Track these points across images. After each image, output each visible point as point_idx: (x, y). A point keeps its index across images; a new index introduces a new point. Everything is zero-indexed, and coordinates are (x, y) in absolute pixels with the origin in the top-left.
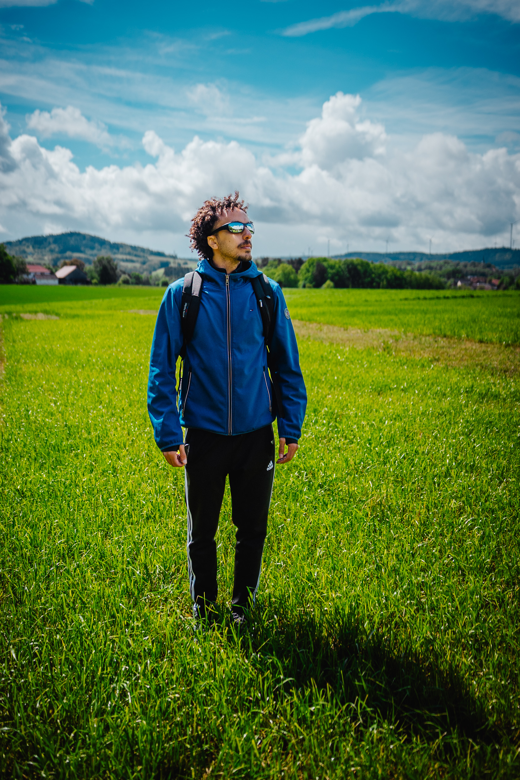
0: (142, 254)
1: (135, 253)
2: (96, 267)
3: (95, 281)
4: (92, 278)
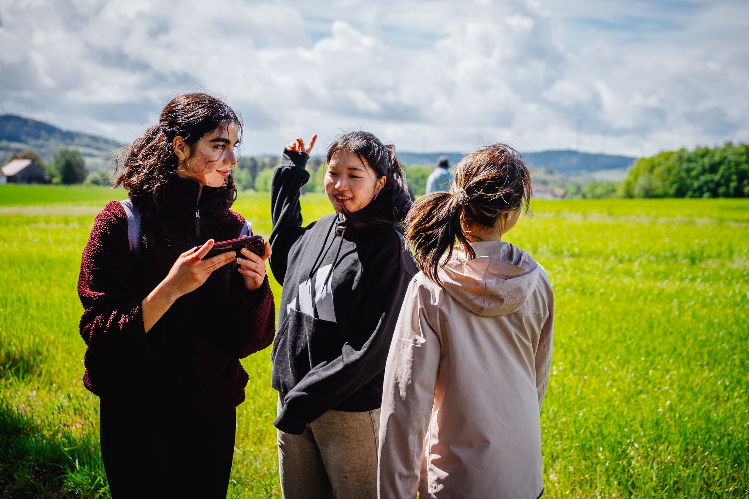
2: (57, 162)
3: (56, 180)
4: (52, 176)
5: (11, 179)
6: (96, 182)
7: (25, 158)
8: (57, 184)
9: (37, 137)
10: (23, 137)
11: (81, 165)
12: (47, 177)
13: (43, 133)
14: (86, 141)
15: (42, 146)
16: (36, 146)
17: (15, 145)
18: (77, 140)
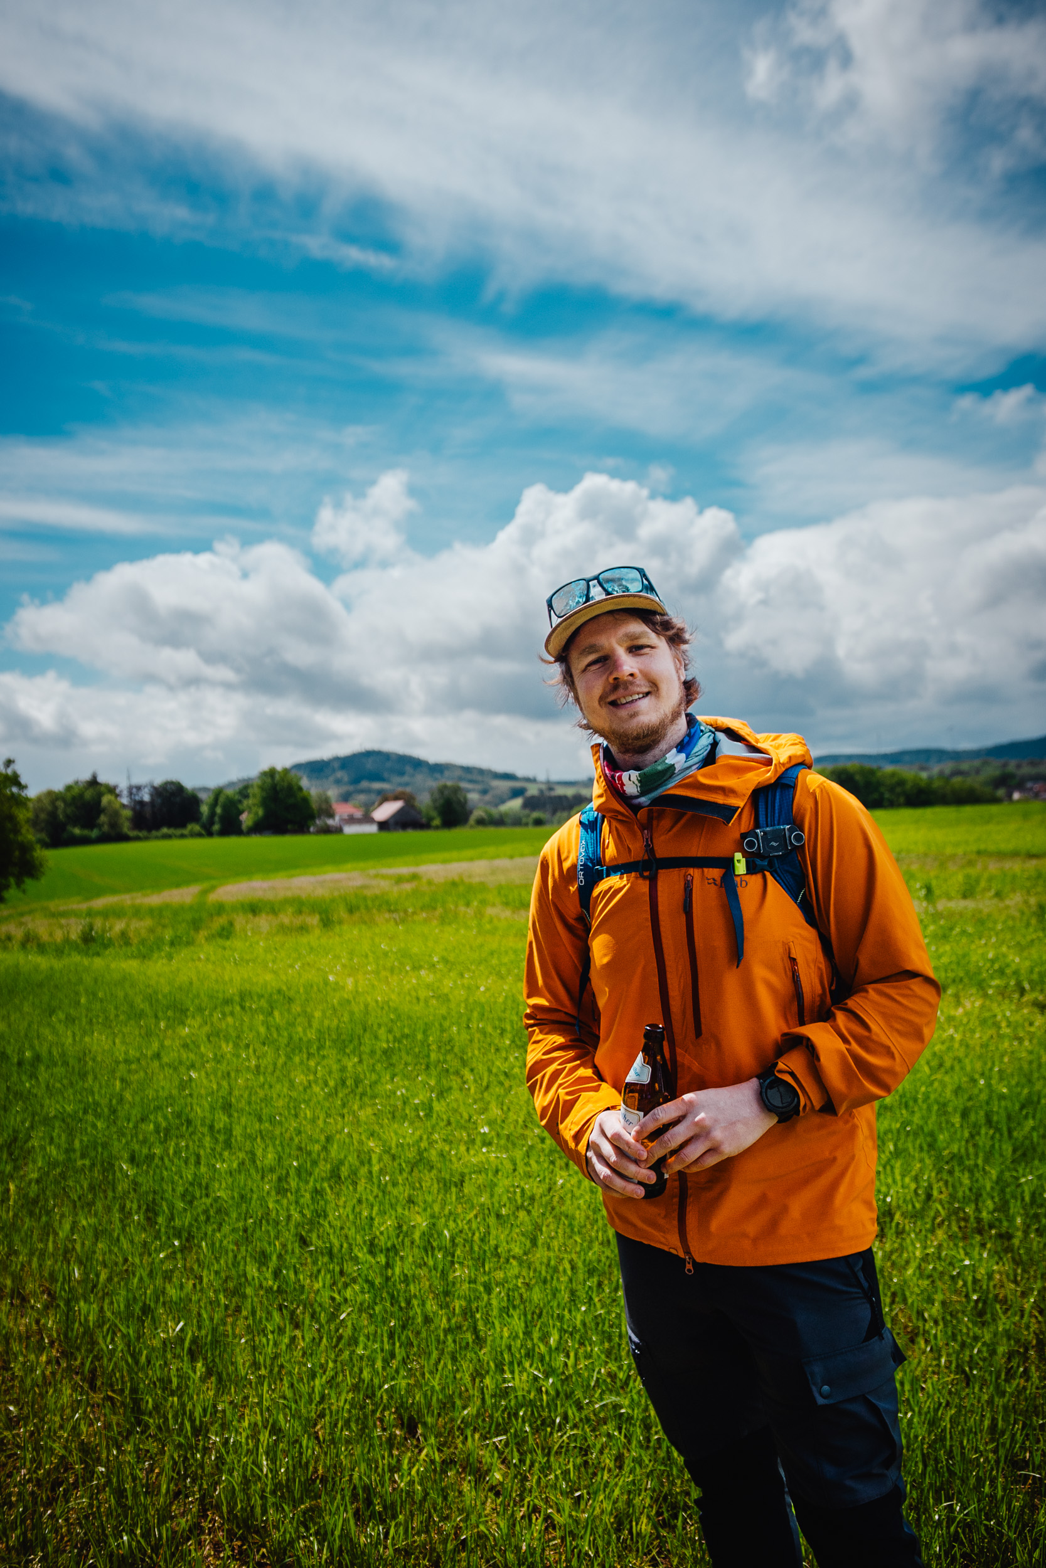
0: (479, 778)
1: (469, 777)
2: (434, 801)
3: (437, 822)
4: (431, 819)
5: (383, 826)
6: (481, 822)
7: (396, 798)
8: (437, 828)
9: (402, 773)
10: (386, 775)
11: (463, 804)
12: (424, 820)
13: (408, 769)
14: (458, 773)
15: (407, 784)
16: (400, 784)
17: (377, 785)
18: (447, 773)
